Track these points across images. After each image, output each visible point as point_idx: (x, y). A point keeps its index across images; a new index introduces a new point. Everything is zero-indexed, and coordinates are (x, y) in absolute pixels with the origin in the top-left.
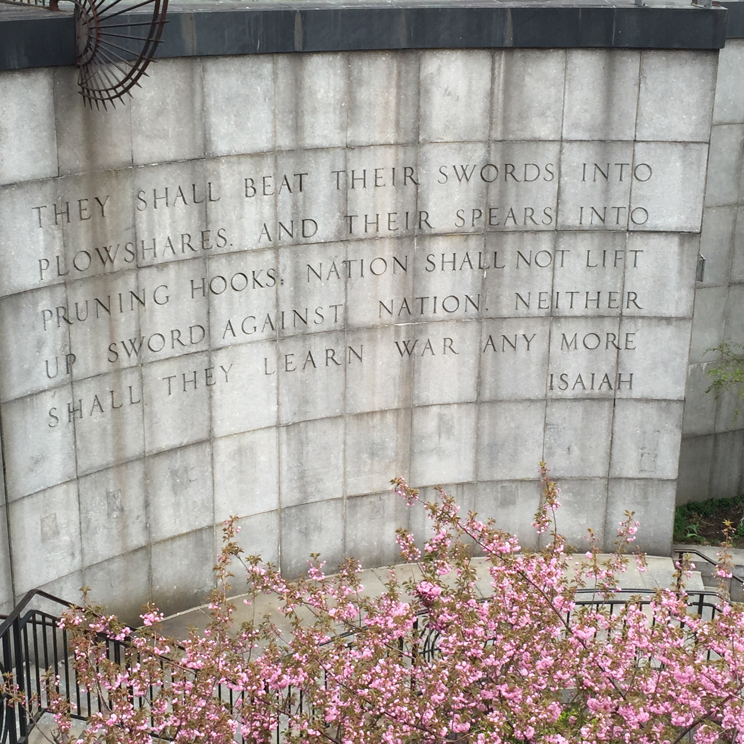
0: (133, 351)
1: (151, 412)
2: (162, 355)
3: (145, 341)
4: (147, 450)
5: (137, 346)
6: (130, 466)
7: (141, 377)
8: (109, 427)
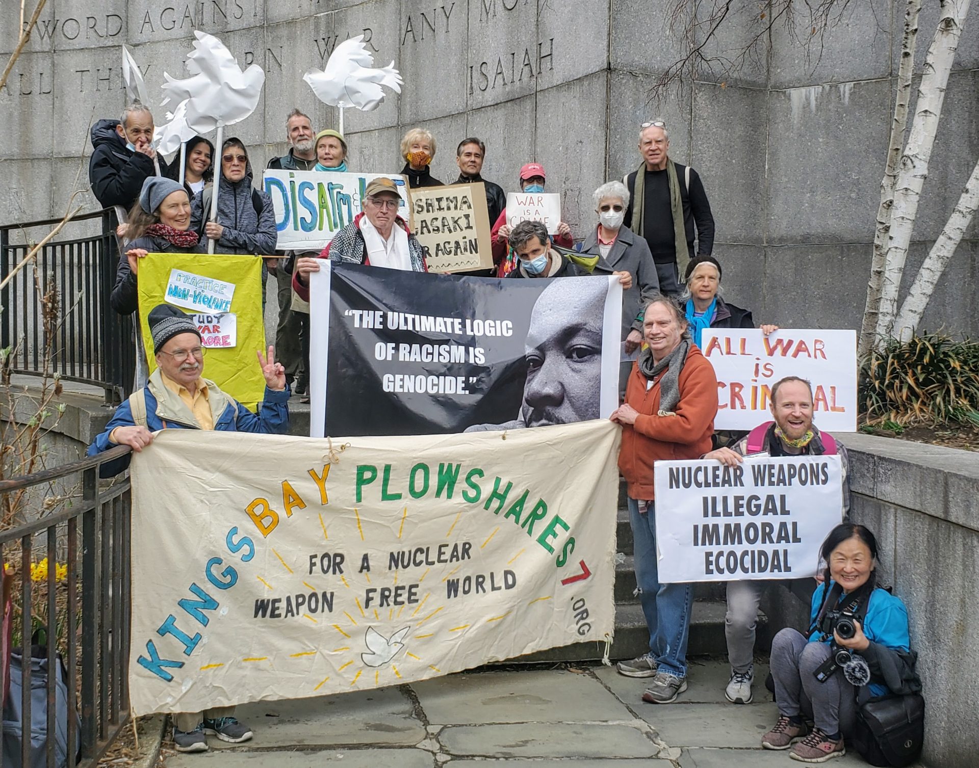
0: (46, 35)
1: (62, 108)
2: (77, 44)
3: (59, 25)
4: (55, 151)
5: (50, 29)
6: (36, 163)
7: (53, 64)
8: (16, 114)
